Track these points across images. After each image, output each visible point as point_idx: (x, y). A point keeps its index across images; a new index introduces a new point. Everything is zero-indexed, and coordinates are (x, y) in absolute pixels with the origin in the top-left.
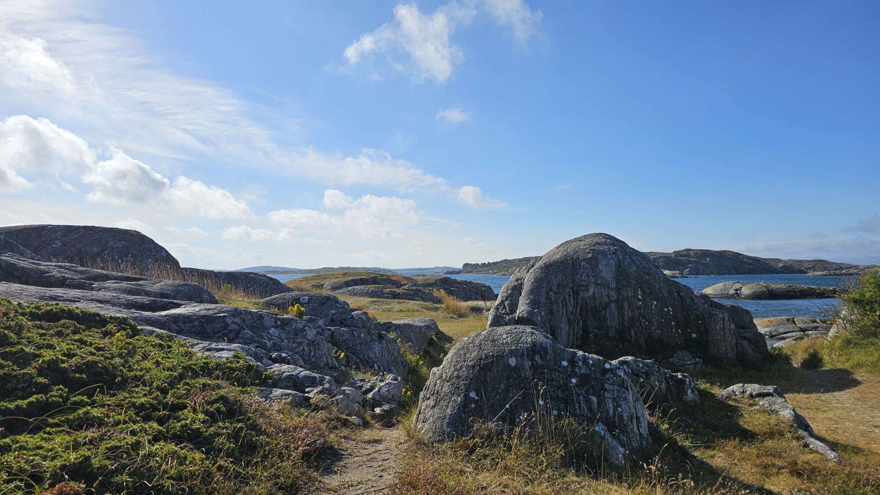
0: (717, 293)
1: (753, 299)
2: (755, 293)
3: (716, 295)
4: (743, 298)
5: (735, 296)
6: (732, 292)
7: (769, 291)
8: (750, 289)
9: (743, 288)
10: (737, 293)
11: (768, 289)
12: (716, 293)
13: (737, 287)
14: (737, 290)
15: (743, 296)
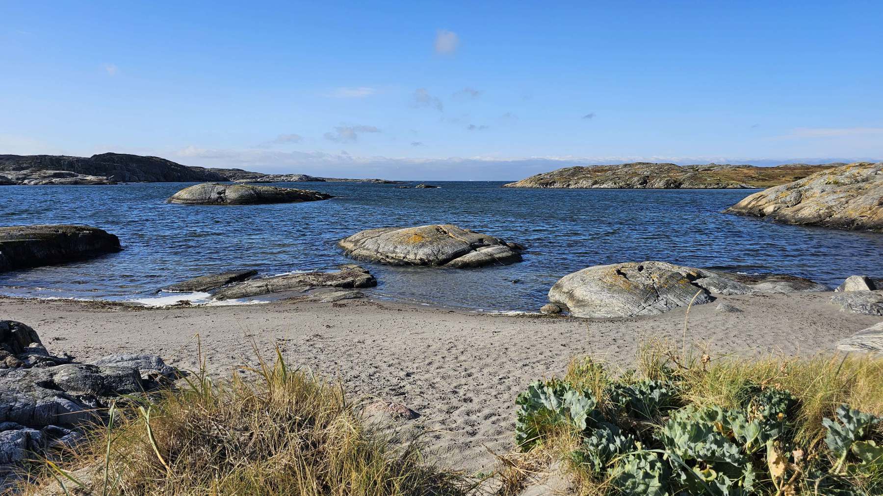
0: (196, 197)
1: (241, 203)
2: (242, 196)
3: (194, 200)
4: (230, 203)
5: (219, 201)
6: (214, 196)
7: (257, 194)
8: (235, 192)
9: (227, 191)
10: (221, 198)
11: (255, 191)
12: (194, 198)
13: (220, 190)
14: (219, 193)
15: (229, 201)
